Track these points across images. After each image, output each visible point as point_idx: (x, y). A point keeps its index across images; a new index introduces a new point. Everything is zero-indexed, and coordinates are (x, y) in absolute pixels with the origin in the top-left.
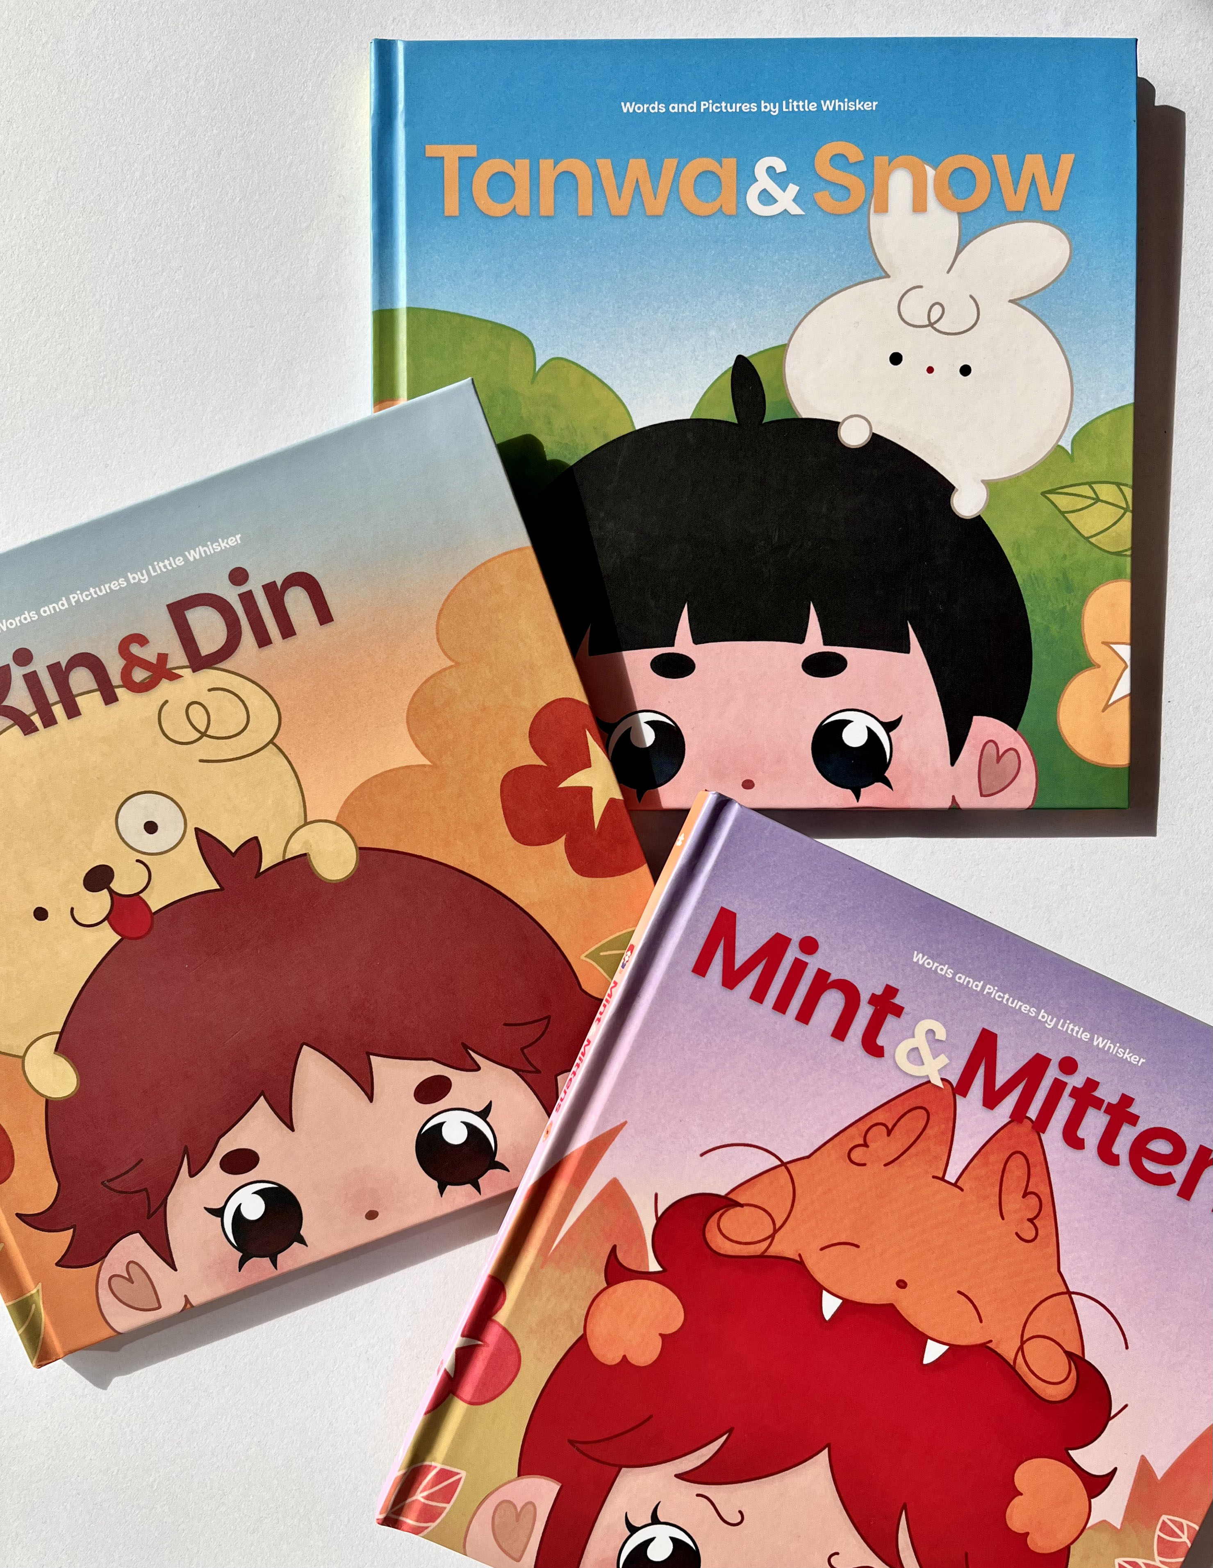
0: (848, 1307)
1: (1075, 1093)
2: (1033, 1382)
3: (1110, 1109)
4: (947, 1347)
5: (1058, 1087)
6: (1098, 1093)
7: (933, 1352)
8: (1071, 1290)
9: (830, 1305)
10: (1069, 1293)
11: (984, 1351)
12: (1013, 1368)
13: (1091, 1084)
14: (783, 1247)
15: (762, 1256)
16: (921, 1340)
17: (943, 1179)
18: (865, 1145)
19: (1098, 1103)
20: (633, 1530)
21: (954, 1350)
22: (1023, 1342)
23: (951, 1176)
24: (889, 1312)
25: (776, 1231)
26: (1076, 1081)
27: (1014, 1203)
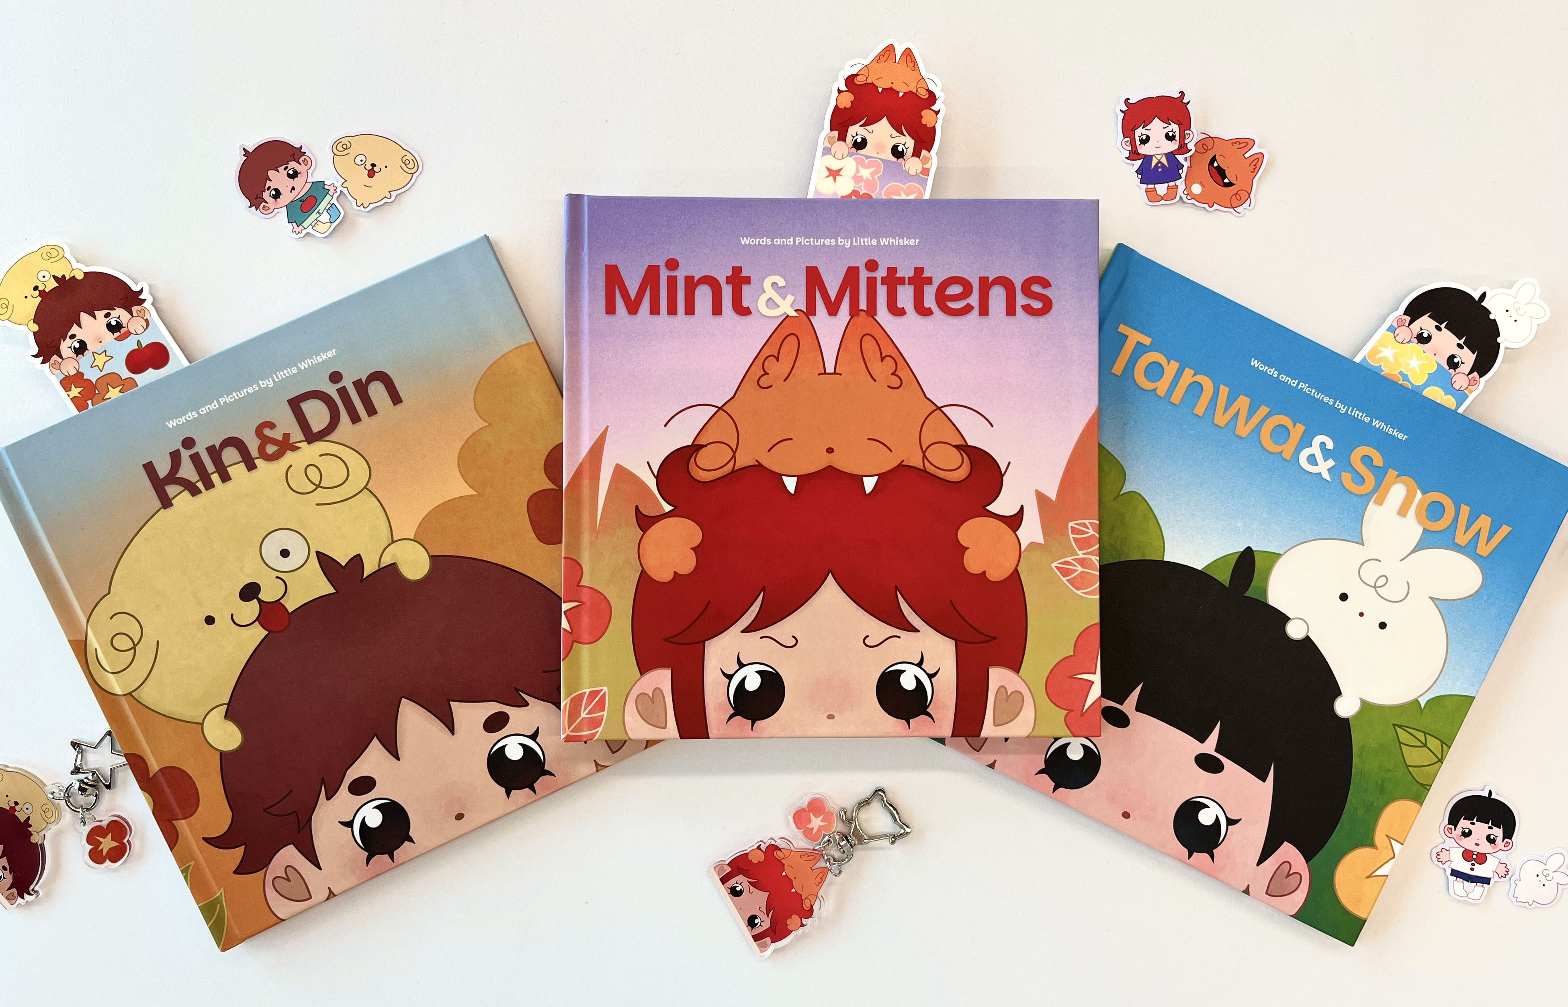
0: (802, 480)
1: (884, 281)
2: (942, 474)
3: (911, 281)
4: (877, 477)
5: (871, 282)
6: (899, 274)
7: (869, 484)
8: (939, 405)
9: (790, 484)
10: (939, 408)
11: (902, 468)
12: (925, 471)
13: (892, 271)
14: (744, 460)
15: (733, 472)
16: (858, 480)
17: (825, 373)
18: (766, 374)
19: (902, 281)
20: (730, 677)
21: (882, 477)
22: (924, 452)
23: (830, 369)
24: (830, 471)
25: (734, 452)
26: (881, 273)
27: (879, 368)
